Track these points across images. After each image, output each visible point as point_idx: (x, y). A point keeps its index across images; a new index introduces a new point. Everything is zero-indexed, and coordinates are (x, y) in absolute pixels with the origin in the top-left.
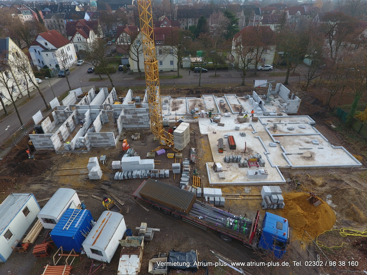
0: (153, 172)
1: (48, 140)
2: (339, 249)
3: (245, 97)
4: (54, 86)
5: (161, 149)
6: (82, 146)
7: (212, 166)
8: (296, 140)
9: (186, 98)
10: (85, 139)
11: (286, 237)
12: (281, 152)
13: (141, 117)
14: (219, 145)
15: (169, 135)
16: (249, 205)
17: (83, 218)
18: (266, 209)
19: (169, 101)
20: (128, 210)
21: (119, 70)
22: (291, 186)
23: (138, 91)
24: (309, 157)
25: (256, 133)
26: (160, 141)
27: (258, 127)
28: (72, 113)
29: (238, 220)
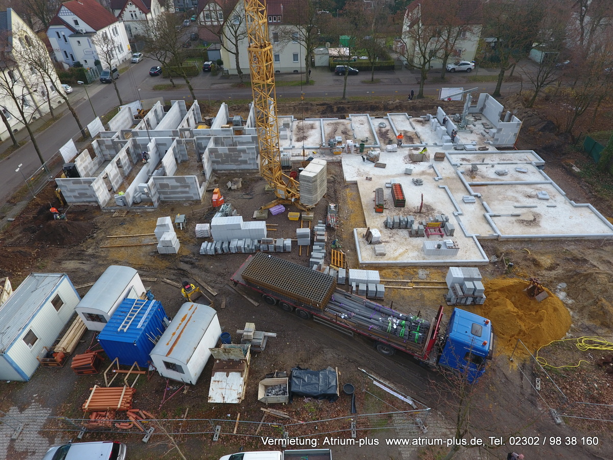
0: (264, 243)
1: (87, 189)
2: (573, 370)
3: (424, 118)
4: (94, 97)
5: (278, 204)
6: (144, 199)
7: (364, 235)
8: (510, 193)
9: (320, 120)
10: (149, 187)
11: (486, 348)
12: (483, 212)
13: (244, 151)
14: (377, 200)
15: (291, 181)
16: (425, 298)
17: (151, 314)
18: (454, 305)
19: (291, 124)
20: (224, 303)
21: (204, 71)
22: (498, 268)
23: (238, 108)
24: (531, 221)
25: (441, 179)
26: (277, 192)
27: (444, 169)
28: (125, 143)
29: (406, 320)
